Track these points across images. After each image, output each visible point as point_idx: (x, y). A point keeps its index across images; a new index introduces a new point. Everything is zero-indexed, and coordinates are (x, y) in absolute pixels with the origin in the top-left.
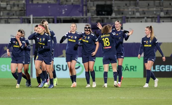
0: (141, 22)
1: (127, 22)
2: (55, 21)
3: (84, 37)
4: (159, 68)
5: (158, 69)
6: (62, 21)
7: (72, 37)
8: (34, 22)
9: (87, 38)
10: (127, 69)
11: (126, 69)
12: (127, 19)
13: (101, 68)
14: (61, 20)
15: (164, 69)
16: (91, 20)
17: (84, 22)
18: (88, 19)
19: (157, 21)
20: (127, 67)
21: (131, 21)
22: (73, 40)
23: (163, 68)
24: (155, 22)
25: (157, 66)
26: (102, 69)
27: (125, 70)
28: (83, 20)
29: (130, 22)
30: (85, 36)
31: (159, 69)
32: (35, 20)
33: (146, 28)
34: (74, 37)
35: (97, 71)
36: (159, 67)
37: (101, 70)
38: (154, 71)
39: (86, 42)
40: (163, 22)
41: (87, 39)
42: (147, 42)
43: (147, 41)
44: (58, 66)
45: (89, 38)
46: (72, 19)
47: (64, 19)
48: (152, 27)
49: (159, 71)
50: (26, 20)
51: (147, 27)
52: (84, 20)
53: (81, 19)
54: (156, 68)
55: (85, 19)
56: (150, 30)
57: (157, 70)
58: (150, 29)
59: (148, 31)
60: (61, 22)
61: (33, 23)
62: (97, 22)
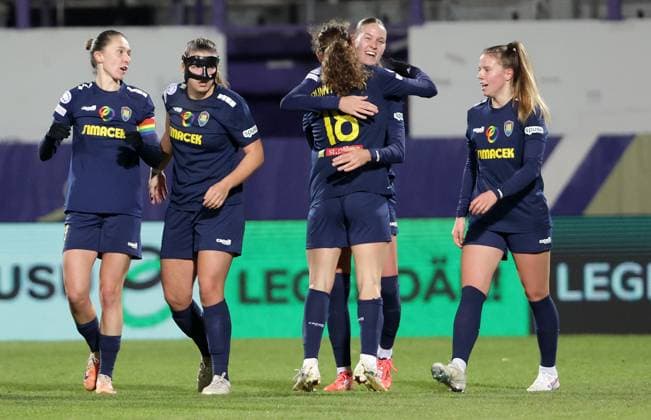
0: (515, 17)
1: (434, 17)
2: (23, 14)
3: (179, 115)
4: (602, 281)
5: (597, 288)
6: (60, 15)
7: (106, 110)
9: (196, 120)
10: (440, 285)
11: (432, 291)
12: (433, 3)
13: (278, 280)
14: (53, 12)
15: (637, 283)
16: (227, 8)
17: (185, 22)
18: (207, 3)
19: (603, 9)
20: (440, 274)
22: (115, 127)
23: (634, 282)
24: (595, 16)
25: (590, 270)
26: (282, 287)
27: (427, 298)
28: (180, 6)
29: (450, 19)
30: (185, 110)
31: (608, 288)
33: (482, 57)
34: (118, 113)
35: (256, 301)
36: (608, 275)
37: (276, 294)
38: (575, 296)
39: (189, 144)
40: (641, 15)
41: (195, 128)
42: (491, 134)
43: (493, 128)
44: (42, 275)
45: (204, 118)
46: (114, 3)
47: (71, 4)
48: (522, 47)
49: (604, 296)
51: (492, 50)
52: (187, 10)
53: (167, 3)
54: (590, 281)
55: (190, 2)
56: (506, 66)
57: (591, 294)
58: (508, 62)
59: (493, 73)
60: (54, 23)
62: (261, 21)
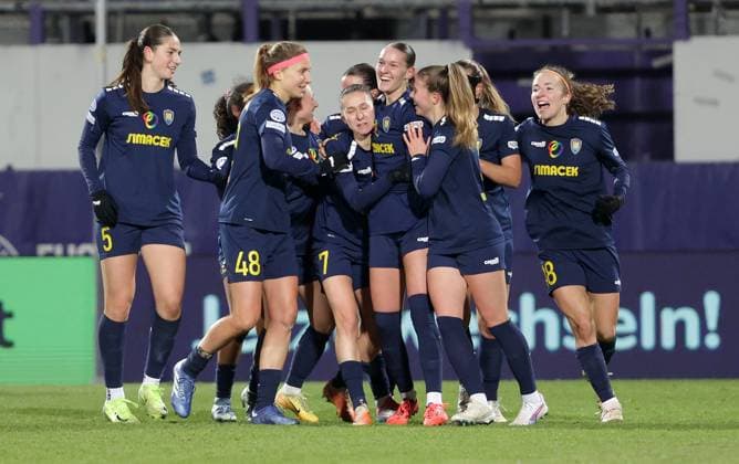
1: (702, 31)
2: (251, 26)
6: (292, 28)
8: (119, 34)
12: (700, 15)
14: (285, 23)
16: (474, 20)
17: (428, 36)
18: (453, 14)
21: (726, 24)
28: (423, 20)
29: (718, 32)
32: (119, 22)
46: (352, 15)
47: (304, 16)
50: (65, 23)
52: (430, 22)
53: (409, 15)
55: (434, 14)
60: (284, 38)
61: (110, 39)
62: (512, 35)
